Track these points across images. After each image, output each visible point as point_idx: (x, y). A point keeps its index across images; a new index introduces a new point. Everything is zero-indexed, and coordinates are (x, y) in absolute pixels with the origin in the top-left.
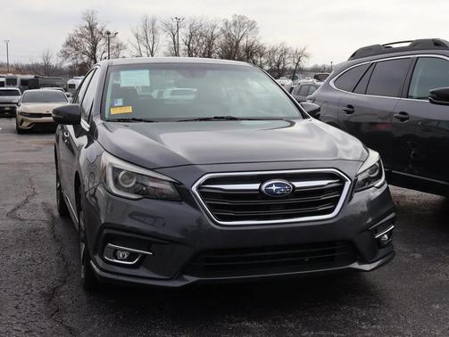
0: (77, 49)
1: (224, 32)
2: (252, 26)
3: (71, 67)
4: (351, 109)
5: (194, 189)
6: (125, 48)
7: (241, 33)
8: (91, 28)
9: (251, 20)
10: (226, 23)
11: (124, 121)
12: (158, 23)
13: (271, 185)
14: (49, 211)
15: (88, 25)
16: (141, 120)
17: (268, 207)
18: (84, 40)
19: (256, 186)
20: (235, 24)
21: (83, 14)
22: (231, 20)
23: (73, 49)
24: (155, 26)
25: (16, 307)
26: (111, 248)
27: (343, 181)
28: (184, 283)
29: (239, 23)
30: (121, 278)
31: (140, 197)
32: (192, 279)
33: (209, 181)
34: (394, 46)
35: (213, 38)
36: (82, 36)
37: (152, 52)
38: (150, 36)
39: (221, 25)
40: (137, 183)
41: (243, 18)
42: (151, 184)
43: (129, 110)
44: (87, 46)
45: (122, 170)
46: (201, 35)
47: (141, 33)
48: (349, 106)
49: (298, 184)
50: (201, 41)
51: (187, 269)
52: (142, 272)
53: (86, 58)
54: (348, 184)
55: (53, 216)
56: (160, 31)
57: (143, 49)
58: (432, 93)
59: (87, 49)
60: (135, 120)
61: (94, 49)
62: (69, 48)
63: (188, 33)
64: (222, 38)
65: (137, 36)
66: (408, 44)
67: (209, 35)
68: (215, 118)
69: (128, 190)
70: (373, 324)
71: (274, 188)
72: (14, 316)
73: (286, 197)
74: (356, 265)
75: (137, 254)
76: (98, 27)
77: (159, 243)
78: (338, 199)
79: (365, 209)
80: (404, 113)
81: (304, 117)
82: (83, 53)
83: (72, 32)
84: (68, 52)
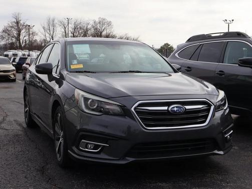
0: (9, 35)
1: (94, 27)
2: (109, 24)
3: (5, 45)
4: (189, 69)
5: (133, 109)
6: (37, 34)
7: (103, 28)
8: (17, 23)
9: (109, 20)
10: (95, 22)
11: (80, 72)
12: (56, 21)
13: (174, 108)
14: (20, 125)
15: (15, 21)
16: (89, 72)
17: (171, 120)
18: (13, 29)
19: (166, 108)
20: (100, 23)
21: (13, 14)
22: (97, 20)
23: (7, 35)
24: (55, 23)
25: (26, 177)
26: (84, 142)
27: (210, 106)
28: (126, 162)
29: (102, 22)
30: (90, 159)
31: (101, 114)
32: (131, 159)
33: (140, 105)
34: (213, 35)
35: (87, 30)
36: (12, 27)
37: (52, 37)
38: (51, 28)
39: (92, 23)
40: (97, 106)
41: (104, 19)
42: (108, 107)
43: (81, 66)
44: (15, 33)
45: (90, 99)
46: (81, 28)
47: (46, 27)
48: (188, 67)
49: (188, 107)
50: (80, 31)
51: (128, 154)
52: (103, 156)
53: (14, 40)
54: (212, 108)
55: (23, 128)
56: (57, 25)
57: (47, 35)
58: (239, 60)
59: (15, 35)
60: (85, 72)
61: (19, 35)
62: (4, 34)
63: (73, 27)
64: (93, 30)
65: (44, 28)
66: (222, 34)
67: (85, 28)
68: (130, 71)
69: (93, 110)
70: (228, 183)
71: (175, 109)
72: (27, 182)
73: (181, 114)
74: (216, 152)
75: (100, 146)
76: (21, 22)
77: (113, 139)
78: (208, 115)
79: (219, 121)
80: (222, 72)
81: (175, 71)
82: (13, 37)
83: (6, 25)
84: (4, 36)
